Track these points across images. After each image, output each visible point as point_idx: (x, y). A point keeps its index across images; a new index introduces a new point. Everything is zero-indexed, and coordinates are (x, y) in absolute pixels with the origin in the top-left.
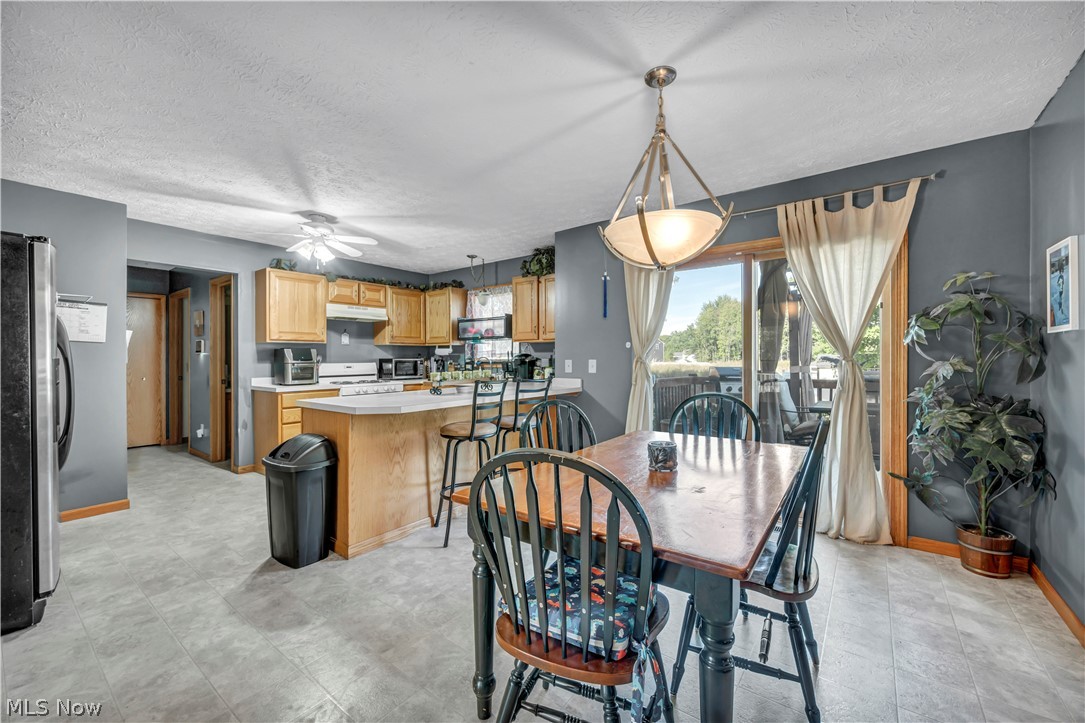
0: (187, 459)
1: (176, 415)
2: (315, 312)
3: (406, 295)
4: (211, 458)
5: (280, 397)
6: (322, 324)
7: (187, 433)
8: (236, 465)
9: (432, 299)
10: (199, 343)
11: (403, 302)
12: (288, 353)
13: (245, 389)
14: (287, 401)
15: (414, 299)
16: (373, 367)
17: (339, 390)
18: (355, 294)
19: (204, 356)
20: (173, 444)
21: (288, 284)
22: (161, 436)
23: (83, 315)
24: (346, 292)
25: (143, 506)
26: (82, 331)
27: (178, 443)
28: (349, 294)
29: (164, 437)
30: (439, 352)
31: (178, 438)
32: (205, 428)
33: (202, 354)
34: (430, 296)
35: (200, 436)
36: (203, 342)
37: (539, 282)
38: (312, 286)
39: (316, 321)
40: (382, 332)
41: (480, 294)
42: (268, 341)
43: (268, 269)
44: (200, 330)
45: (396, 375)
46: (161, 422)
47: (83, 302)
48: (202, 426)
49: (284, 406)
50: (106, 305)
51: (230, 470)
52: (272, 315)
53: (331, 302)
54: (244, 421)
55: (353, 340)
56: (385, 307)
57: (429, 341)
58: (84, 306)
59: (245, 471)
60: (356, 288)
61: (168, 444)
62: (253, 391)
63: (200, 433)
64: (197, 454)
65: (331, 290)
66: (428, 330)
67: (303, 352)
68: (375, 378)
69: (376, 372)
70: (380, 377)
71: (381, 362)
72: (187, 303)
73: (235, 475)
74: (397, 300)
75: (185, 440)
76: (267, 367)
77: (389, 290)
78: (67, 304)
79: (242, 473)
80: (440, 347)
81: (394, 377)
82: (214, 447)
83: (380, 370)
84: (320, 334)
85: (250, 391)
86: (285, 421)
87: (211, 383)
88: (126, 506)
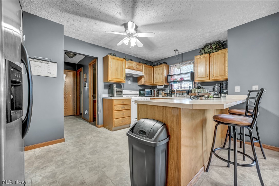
0: (82, 121)
1: (79, 107)
2: (122, 71)
3: (148, 67)
4: (89, 121)
5: (113, 101)
6: (124, 76)
7: (82, 112)
8: (98, 124)
9: (156, 69)
10: (85, 84)
11: (147, 70)
12: (115, 85)
13: (100, 98)
14: (115, 102)
15: (150, 69)
16: (138, 92)
17: (131, 99)
18: (134, 66)
19: (87, 88)
20: (78, 115)
21: (114, 60)
22: (75, 113)
23: (49, 66)
24: (131, 65)
25: (69, 141)
26: (49, 73)
27: (79, 115)
28: (132, 66)
29: (76, 113)
30: (158, 87)
31: (79, 114)
32: (87, 111)
33: (86, 87)
34: (155, 68)
35: (86, 113)
36: (86, 83)
37: (210, 56)
38: (121, 62)
39: (123, 75)
40: (141, 80)
41: (178, 65)
42: (108, 81)
43: (108, 55)
44: (86, 80)
45: (146, 95)
46: (75, 108)
47: (49, 61)
48: (86, 110)
49: (115, 104)
50: (57, 63)
51: (96, 126)
52: (110, 71)
53: (127, 68)
54: (100, 109)
55: (132, 83)
56: (142, 71)
57: (155, 83)
58: (49, 63)
59: (101, 127)
60: (134, 64)
61: (77, 115)
62: (103, 99)
63: (86, 112)
64: (84, 119)
65: (127, 64)
66: (155, 80)
67: (119, 85)
68: (138, 96)
69: (139, 94)
70: (140, 96)
71: (140, 90)
72: (82, 73)
73: (97, 128)
74: (146, 69)
75: (81, 114)
76: (107, 91)
77: (143, 65)
78: (44, 62)
79: (100, 127)
80: (158, 86)
81: (146, 96)
82: (90, 117)
83: (140, 93)
84: (123, 79)
85: (102, 99)
86: (115, 110)
87: (89, 96)
88: (64, 141)
